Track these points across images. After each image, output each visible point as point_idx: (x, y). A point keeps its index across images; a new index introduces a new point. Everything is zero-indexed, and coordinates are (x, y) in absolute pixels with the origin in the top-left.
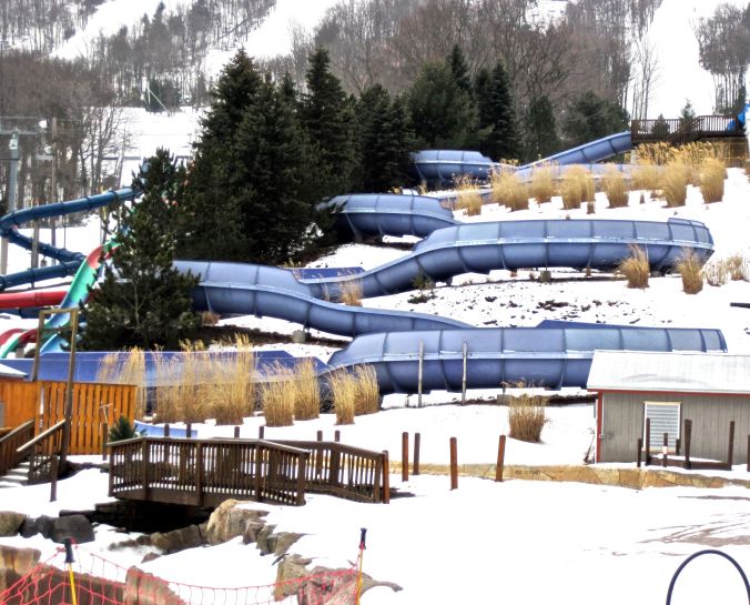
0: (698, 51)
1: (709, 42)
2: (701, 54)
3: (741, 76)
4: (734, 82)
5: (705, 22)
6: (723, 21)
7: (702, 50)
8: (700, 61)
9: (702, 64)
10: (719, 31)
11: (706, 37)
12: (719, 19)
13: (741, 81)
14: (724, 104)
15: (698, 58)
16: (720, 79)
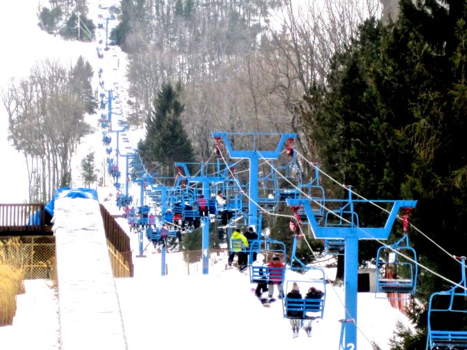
0: (7, 124)
1: (21, 111)
2: (11, 128)
3: (65, 157)
4: (55, 166)
5: (17, 85)
6: (42, 82)
7: (12, 122)
8: (9, 138)
9: (12, 141)
10: (36, 95)
11: (18, 103)
12: (38, 80)
13: (64, 165)
14: (40, 197)
15: (7, 133)
16: (36, 162)
